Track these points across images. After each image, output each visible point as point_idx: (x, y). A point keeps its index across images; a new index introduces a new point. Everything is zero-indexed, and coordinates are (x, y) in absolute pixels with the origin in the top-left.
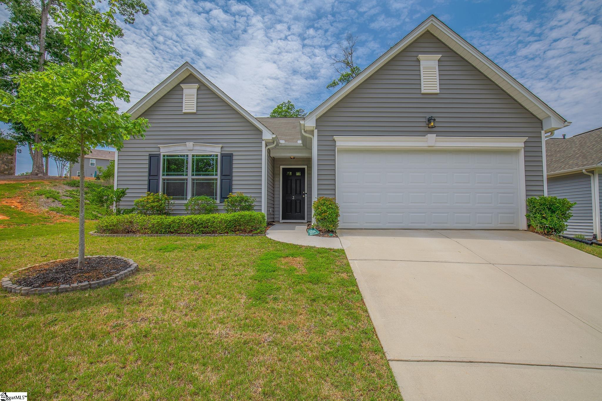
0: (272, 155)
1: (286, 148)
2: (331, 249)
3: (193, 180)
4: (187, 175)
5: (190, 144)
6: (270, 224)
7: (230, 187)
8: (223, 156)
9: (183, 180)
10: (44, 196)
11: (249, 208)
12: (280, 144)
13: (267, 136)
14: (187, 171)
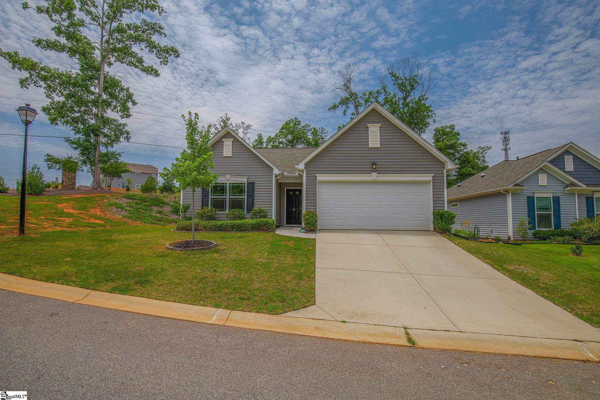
0: (279, 182)
1: (288, 177)
2: (309, 239)
3: (230, 198)
4: (226, 196)
5: (228, 177)
6: (278, 227)
7: (253, 203)
8: (248, 183)
9: (224, 198)
10: (114, 207)
11: (265, 216)
12: (284, 176)
13: (276, 171)
14: (226, 193)
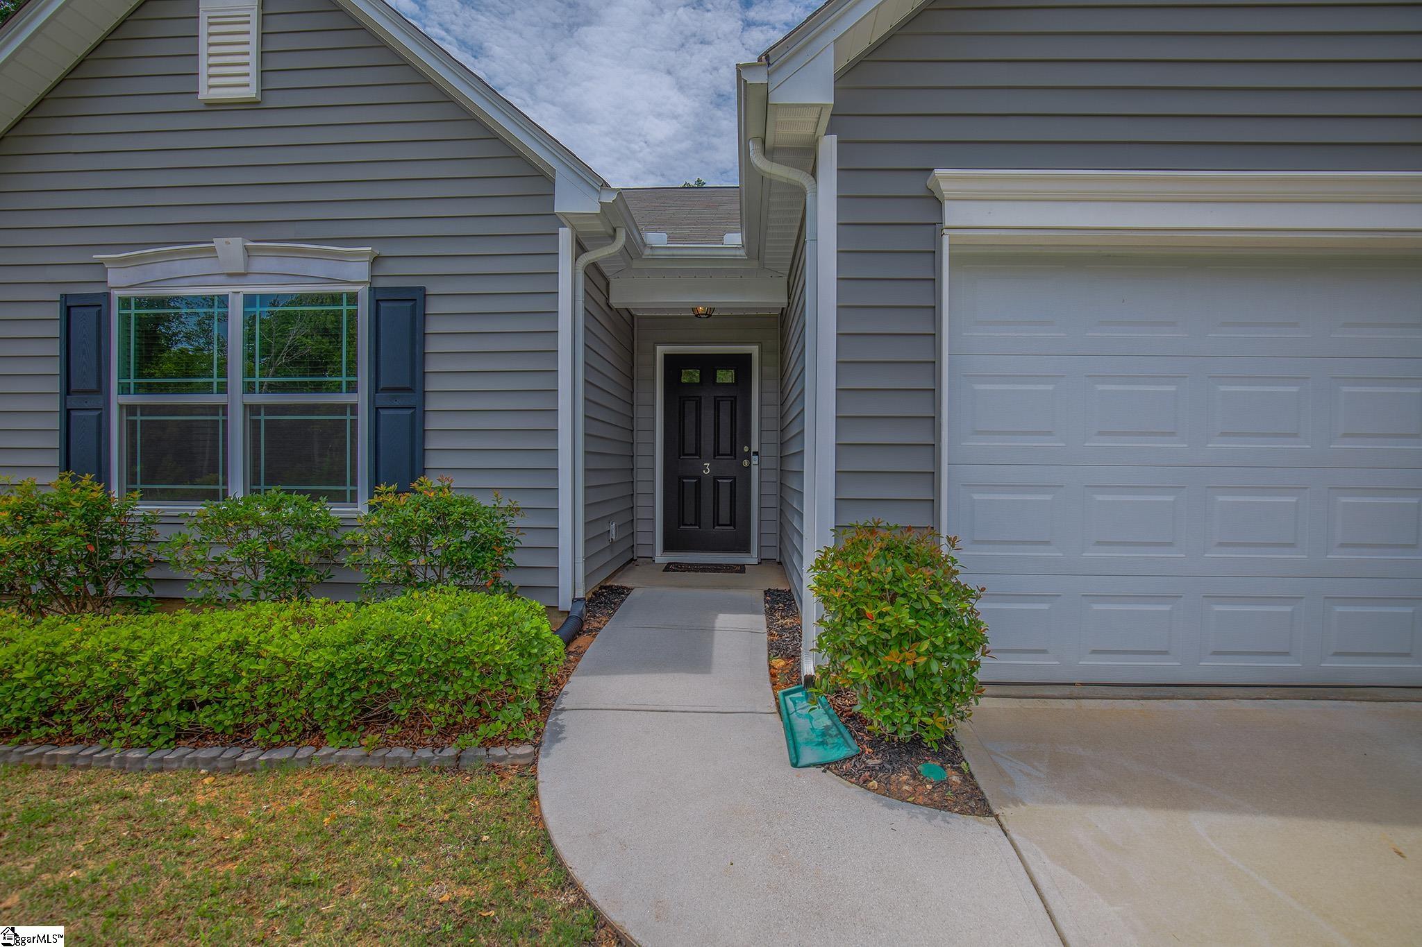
0: (617, 300)
1: (673, 268)
3: (253, 409)
4: (223, 389)
5: (231, 248)
7: (414, 445)
8: (379, 298)
9: (210, 410)
12: (647, 252)
14: (223, 373)
